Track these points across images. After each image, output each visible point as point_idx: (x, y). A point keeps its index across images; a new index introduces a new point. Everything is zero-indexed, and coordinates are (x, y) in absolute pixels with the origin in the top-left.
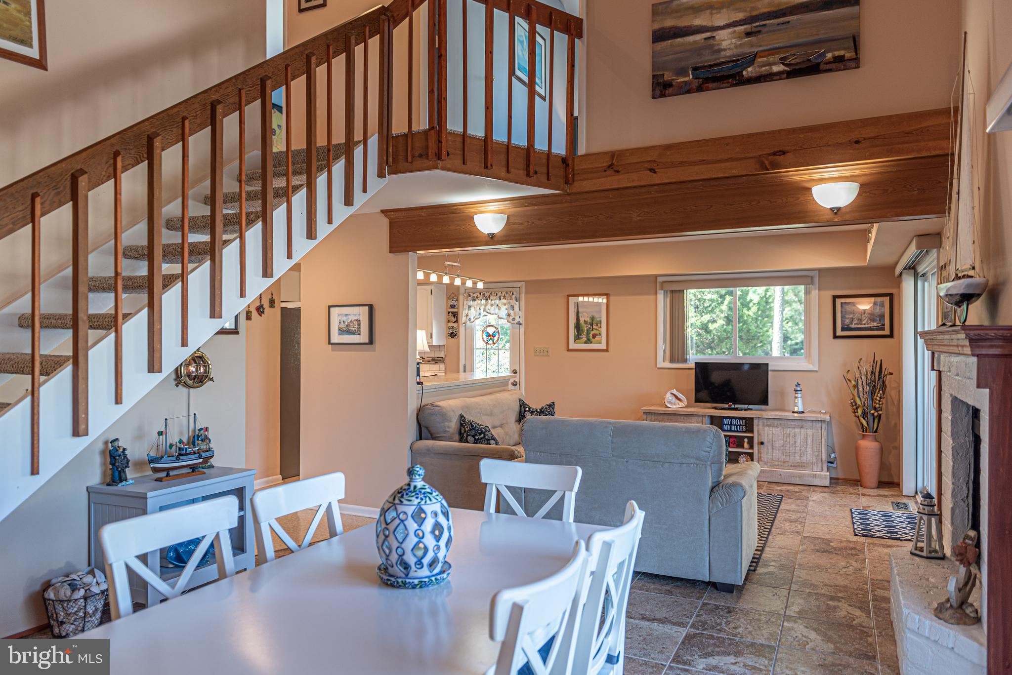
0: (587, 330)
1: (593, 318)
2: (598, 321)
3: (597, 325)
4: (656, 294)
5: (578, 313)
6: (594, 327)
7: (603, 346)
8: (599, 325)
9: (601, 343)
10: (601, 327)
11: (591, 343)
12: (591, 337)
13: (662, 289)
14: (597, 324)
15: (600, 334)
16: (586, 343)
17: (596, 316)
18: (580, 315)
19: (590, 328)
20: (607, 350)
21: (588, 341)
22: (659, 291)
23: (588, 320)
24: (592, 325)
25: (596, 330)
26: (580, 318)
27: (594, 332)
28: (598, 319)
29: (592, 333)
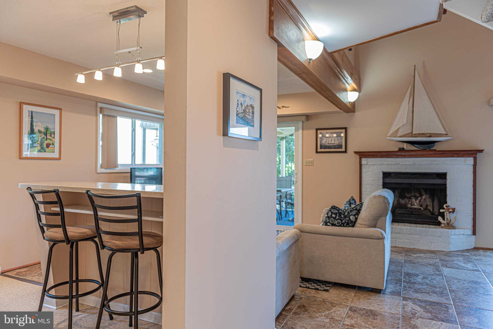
0: (41, 139)
1: (47, 129)
2: (51, 132)
3: (51, 136)
4: (96, 115)
5: (32, 122)
6: (48, 137)
7: (56, 155)
8: (53, 135)
9: (54, 152)
10: (54, 138)
11: (45, 151)
12: (45, 146)
13: (101, 113)
14: (51, 134)
15: (53, 144)
16: (39, 151)
17: (50, 126)
18: (34, 124)
19: (44, 138)
20: (59, 159)
21: (42, 150)
22: (99, 114)
23: (43, 130)
24: (46, 134)
25: (50, 139)
26: (35, 127)
27: (48, 141)
28: (52, 130)
29: (46, 142)
